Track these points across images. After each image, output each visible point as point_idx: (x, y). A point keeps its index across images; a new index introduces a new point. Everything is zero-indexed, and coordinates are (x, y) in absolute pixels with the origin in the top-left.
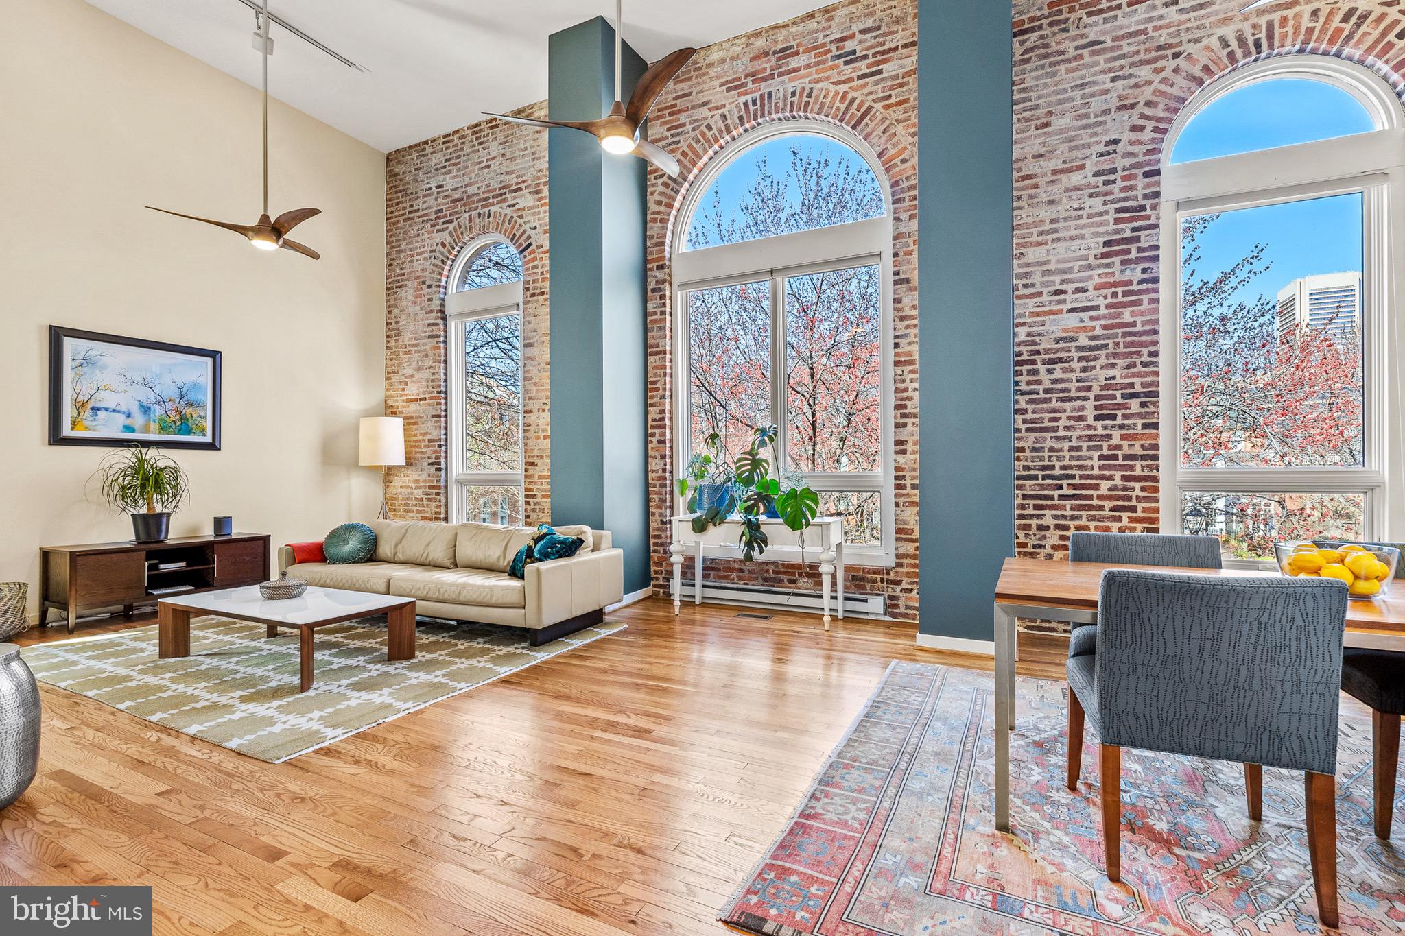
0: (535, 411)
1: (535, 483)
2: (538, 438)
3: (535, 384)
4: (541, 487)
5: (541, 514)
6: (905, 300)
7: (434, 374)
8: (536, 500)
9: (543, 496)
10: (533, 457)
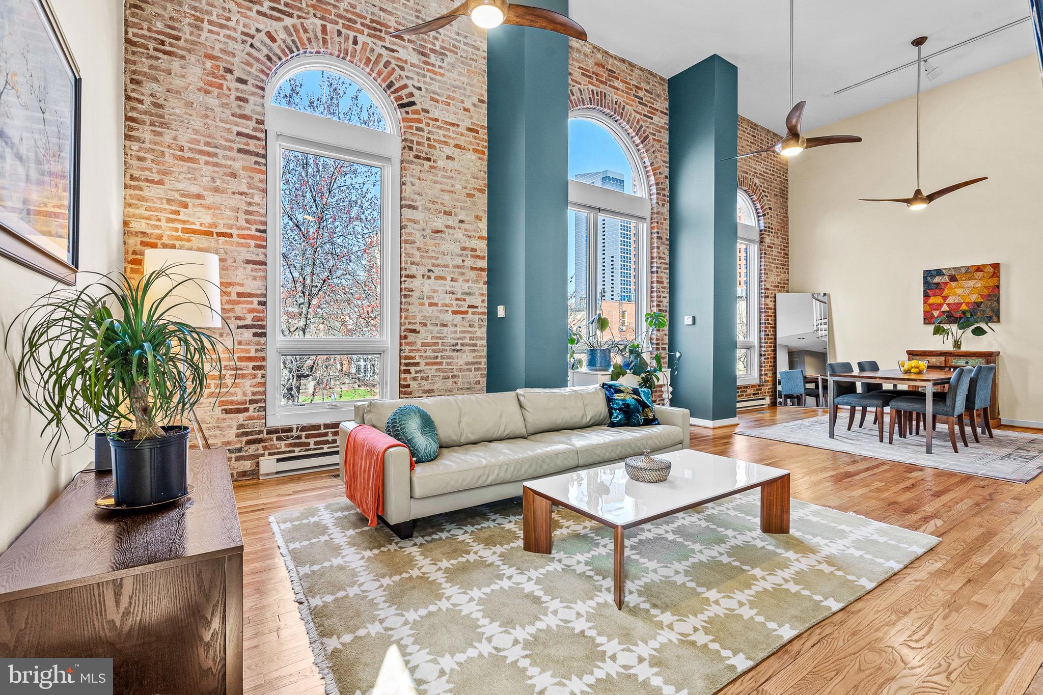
0: (419, 277)
1: (418, 350)
2: (422, 304)
3: (419, 249)
4: (425, 355)
5: (423, 382)
6: (661, 248)
7: (250, 204)
8: (418, 368)
9: (427, 364)
10: (415, 323)
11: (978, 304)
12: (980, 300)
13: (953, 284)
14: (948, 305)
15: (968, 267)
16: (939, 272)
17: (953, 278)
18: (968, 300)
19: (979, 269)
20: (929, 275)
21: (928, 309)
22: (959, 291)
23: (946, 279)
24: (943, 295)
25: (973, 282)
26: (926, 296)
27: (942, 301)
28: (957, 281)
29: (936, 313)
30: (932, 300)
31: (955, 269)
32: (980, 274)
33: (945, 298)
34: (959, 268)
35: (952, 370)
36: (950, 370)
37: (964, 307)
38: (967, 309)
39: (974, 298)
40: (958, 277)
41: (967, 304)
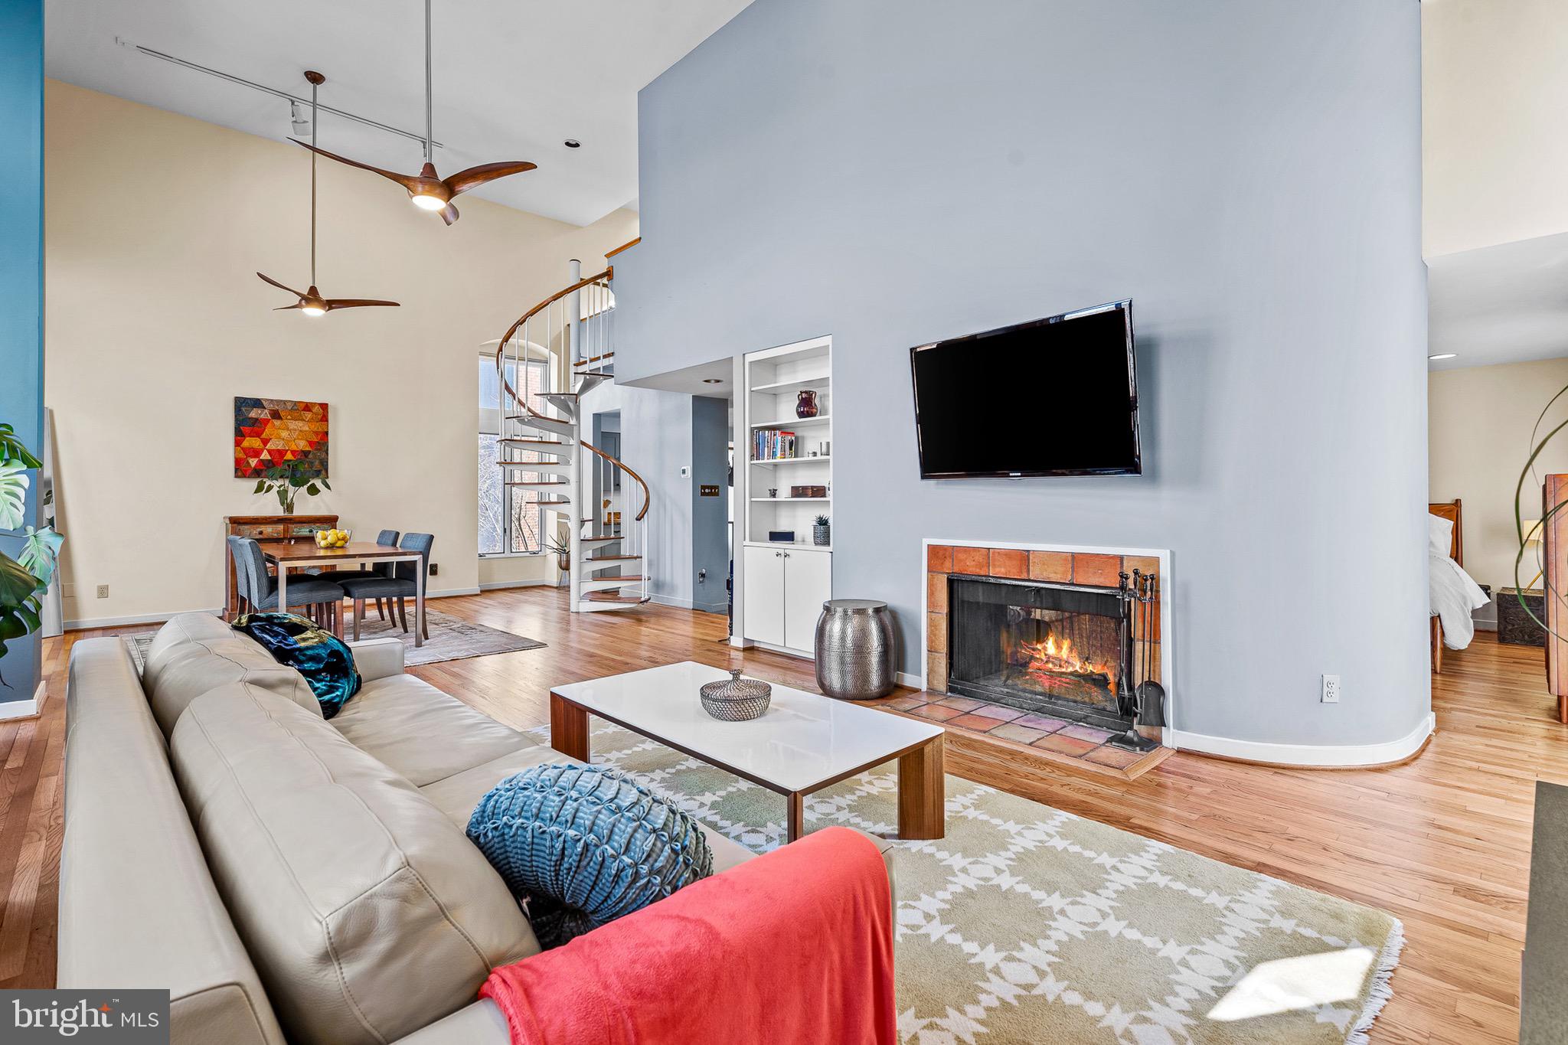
11: (306, 454)
12: (308, 449)
13: (277, 423)
14: (269, 452)
15: (296, 403)
16: (257, 403)
17: (276, 415)
18: (295, 448)
19: (308, 407)
20: (242, 405)
21: (242, 455)
22: (284, 434)
23: (265, 414)
24: (264, 436)
25: (300, 424)
26: (240, 435)
27: (262, 446)
28: (282, 419)
29: (253, 462)
30: (248, 442)
31: (279, 402)
32: (309, 415)
33: (265, 442)
34: (285, 402)
35: (293, 543)
36: (290, 542)
37: (289, 456)
38: (293, 458)
39: (302, 445)
40: (282, 414)
41: (293, 452)
